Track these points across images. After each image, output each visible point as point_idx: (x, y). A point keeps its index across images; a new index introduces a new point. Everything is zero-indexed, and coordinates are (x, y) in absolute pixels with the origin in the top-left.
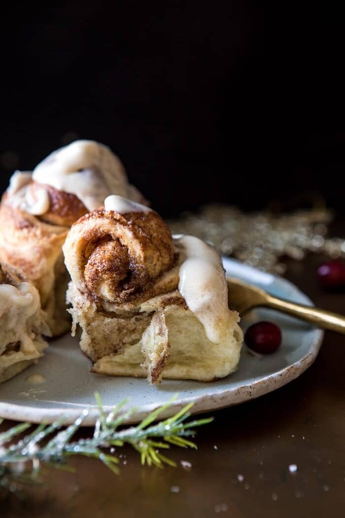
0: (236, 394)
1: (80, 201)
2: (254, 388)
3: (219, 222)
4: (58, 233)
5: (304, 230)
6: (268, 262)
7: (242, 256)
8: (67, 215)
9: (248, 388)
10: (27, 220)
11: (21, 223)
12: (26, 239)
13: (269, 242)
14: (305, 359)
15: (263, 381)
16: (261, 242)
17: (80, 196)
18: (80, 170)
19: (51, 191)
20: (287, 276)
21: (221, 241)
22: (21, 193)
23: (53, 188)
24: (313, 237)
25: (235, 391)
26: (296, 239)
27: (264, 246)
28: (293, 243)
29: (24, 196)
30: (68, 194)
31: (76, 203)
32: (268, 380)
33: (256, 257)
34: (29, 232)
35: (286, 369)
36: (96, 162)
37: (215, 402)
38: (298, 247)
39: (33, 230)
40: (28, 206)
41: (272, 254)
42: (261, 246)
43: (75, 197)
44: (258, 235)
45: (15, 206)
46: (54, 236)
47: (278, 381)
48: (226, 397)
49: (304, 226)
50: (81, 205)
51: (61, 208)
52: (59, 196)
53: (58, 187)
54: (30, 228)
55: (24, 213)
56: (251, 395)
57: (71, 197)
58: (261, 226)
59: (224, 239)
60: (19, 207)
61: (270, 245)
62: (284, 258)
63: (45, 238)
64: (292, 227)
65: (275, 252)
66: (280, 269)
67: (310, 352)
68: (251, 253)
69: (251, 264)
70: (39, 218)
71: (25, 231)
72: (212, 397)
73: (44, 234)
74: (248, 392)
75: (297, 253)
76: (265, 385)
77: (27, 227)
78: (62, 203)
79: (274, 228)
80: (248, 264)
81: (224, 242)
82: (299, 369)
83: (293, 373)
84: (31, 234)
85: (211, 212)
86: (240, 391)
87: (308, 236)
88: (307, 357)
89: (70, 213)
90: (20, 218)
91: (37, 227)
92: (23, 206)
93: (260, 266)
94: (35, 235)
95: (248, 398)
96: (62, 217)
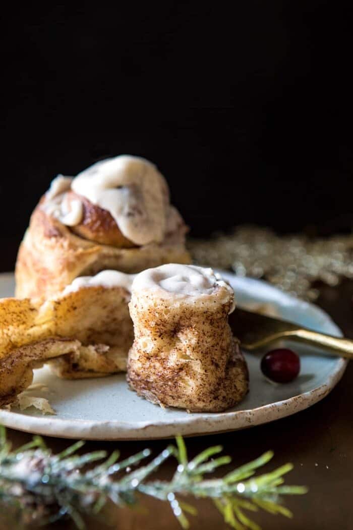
0: (234, 419)
1: (112, 219)
2: (253, 415)
3: (251, 244)
4: (85, 248)
5: (340, 255)
6: (300, 287)
7: (274, 280)
8: (97, 231)
9: (247, 414)
10: (57, 229)
11: (50, 231)
12: (52, 248)
13: (303, 266)
14: (317, 390)
15: (264, 408)
16: (294, 266)
17: (114, 213)
18: (119, 187)
19: (86, 204)
20: (319, 303)
21: (252, 264)
22: (58, 199)
23: (88, 201)
24: (349, 263)
25: (232, 416)
26: (331, 265)
27: (297, 270)
28: (328, 269)
29: (60, 203)
30: (103, 210)
31: (108, 220)
32: (270, 407)
33: (288, 281)
34: (57, 242)
35: (293, 398)
36: (138, 181)
37: (210, 424)
38: (334, 273)
39: (61, 240)
40: (62, 215)
41: (305, 278)
42: (293, 270)
43: (109, 214)
44: (292, 258)
45: (48, 212)
46: (80, 250)
47: (281, 410)
48: (223, 421)
49: (340, 251)
50: (113, 223)
51: (94, 222)
52: (93, 211)
53: (94, 200)
54: (58, 238)
55: (56, 221)
56: (250, 422)
57: (105, 213)
58: (295, 248)
59: (256, 260)
60: (52, 214)
61: (303, 269)
62: (318, 284)
63: (71, 251)
64: (328, 252)
65: (308, 277)
66: (313, 294)
67: (324, 384)
68: (283, 276)
69: (283, 288)
70: (71, 229)
71: (53, 240)
72: (207, 419)
73: (72, 246)
74: (247, 418)
75: (331, 280)
76: (267, 412)
77: (55, 236)
78: (94, 218)
79: (309, 252)
80: (280, 288)
81: (256, 264)
82: (307, 399)
83: (301, 403)
84: (58, 244)
85: (243, 234)
86: (238, 416)
87: (345, 262)
88: (320, 388)
89: (101, 229)
90: (50, 226)
91: (66, 238)
92: (57, 214)
93: (291, 290)
94: (62, 246)
95: (247, 424)
96: (93, 232)
